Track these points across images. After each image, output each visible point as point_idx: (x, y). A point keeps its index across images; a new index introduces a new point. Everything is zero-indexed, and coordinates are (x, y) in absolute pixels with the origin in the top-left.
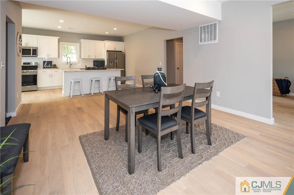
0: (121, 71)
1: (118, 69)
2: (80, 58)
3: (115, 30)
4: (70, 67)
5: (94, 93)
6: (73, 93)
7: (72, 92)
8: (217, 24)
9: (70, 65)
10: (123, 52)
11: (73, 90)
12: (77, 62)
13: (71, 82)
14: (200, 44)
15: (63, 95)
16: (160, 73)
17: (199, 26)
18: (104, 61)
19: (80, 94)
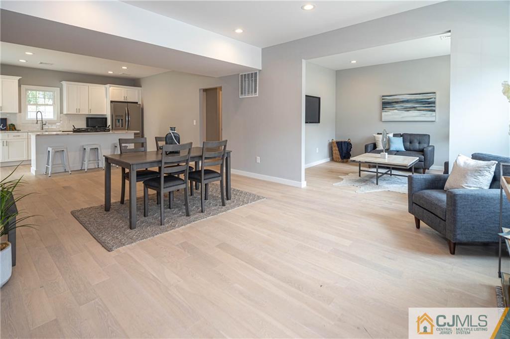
0: (135, 134)
1: (129, 132)
2: (61, 112)
3: (124, 69)
4: (43, 129)
5: (88, 169)
6: (52, 168)
7: (50, 167)
8: (258, 73)
9: (43, 125)
10: (140, 105)
11: (53, 165)
12: (55, 121)
13: (49, 151)
14: (240, 97)
15: (34, 173)
16: (173, 133)
17: (239, 74)
18: (106, 118)
19: (64, 171)
